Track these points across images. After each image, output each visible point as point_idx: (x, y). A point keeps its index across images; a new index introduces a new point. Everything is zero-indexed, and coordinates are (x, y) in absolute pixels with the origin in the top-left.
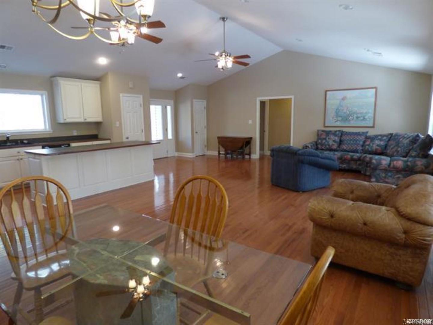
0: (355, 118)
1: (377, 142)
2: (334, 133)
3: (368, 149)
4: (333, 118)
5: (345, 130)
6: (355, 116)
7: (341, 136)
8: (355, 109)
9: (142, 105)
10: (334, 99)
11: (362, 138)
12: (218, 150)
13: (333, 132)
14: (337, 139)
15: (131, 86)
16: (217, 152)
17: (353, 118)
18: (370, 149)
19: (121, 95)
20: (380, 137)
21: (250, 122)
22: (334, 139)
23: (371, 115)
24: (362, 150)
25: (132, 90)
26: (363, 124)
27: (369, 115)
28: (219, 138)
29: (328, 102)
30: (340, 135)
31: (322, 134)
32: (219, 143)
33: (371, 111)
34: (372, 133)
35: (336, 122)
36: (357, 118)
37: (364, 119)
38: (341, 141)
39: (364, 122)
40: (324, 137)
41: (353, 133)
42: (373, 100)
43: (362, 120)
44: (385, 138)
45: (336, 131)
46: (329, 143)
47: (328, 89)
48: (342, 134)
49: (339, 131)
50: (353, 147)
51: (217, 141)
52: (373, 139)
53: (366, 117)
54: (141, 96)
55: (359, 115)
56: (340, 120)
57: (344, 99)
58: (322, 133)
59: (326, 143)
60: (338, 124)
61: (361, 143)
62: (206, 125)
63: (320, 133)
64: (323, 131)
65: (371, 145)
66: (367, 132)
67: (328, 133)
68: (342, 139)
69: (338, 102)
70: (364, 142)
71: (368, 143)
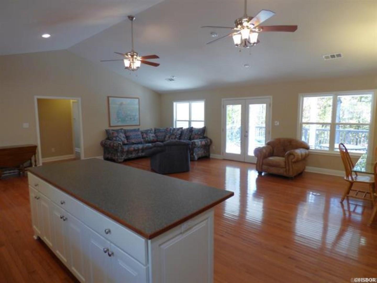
0: (129, 119)
1: (151, 135)
2: (120, 131)
3: (148, 140)
4: (115, 119)
6: (129, 117)
8: (128, 113)
10: (115, 103)
11: (140, 133)
14: (124, 135)
20: (149, 131)
21: (26, 126)
22: (122, 136)
23: (138, 117)
24: (144, 141)
26: (134, 123)
29: (110, 105)
31: (113, 133)
33: (138, 114)
34: (142, 129)
35: (118, 122)
36: (131, 119)
37: (134, 120)
38: (126, 137)
40: (116, 134)
41: (131, 130)
42: (138, 106)
46: (122, 139)
47: (111, 96)
48: (125, 132)
49: (122, 129)
52: (146, 132)
53: (135, 118)
55: (131, 117)
57: (121, 104)
59: (120, 140)
60: (120, 124)
63: (111, 132)
65: (148, 137)
66: (139, 129)
67: (117, 131)
68: (127, 135)
69: (117, 106)
70: (142, 136)
71: (145, 136)
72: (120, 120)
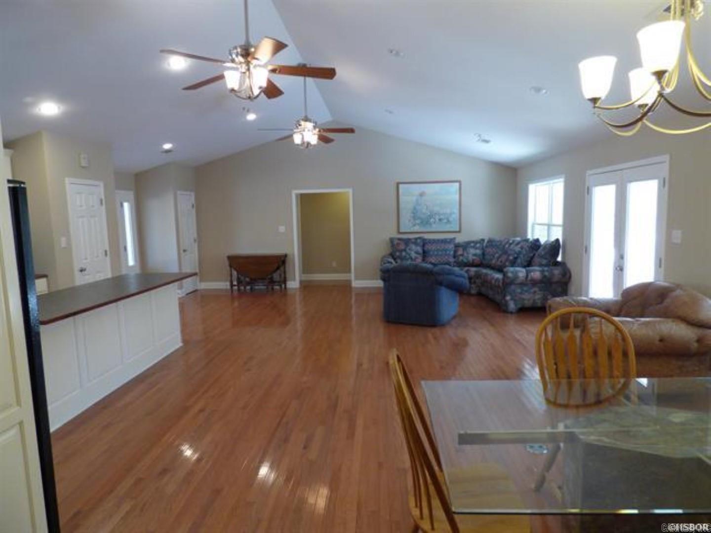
0: (437, 220)
1: (472, 251)
2: (415, 242)
3: (462, 260)
4: (410, 221)
5: (426, 236)
6: (437, 217)
7: (424, 246)
8: (436, 209)
9: (104, 202)
10: (409, 195)
11: (451, 246)
12: (229, 278)
13: (413, 240)
14: (419, 249)
15: (84, 163)
16: (228, 284)
17: (435, 220)
18: (465, 260)
19: (67, 180)
20: (472, 245)
21: (282, 229)
22: (415, 250)
23: (455, 216)
24: (455, 262)
25: (85, 171)
26: (447, 228)
27: (454, 216)
28: (230, 258)
29: (402, 198)
30: (421, 244)
31: (398, 244)
32: (231, 266)
33: (456, 211)
34: (460, 239)
36: (440, 220)
37: (448, 222)
38: (424, 252)
39: (448, 226)
40: (402, 247)
41: (438, 240)
42: (457, 196)
43: (446, 223)
44: (478, 245)
45: (416, 239)
46: (411, 255)
47: (402, 181)
48: (425, 242)
49: (420, 238)
50: (444, 259)
51: (227, 263)
52: (466, 246)
53: (451, 219)
54: (102, 184)
55: (442, 217)
56: (418, 224)
57: (422, 195)
58: (399, 242)
59: (408, 256)
60: (417, 228)
61: (452, 253)
62: (195, 235)
63: (396, 242)
64: (400, 239)
65: (465, 254)
66: (454, 239)
67: (407, 242)
68: (426, 249)
69: (414, 198)
70: (455, 252)
71: (460, 252)
72: (418, 221)
